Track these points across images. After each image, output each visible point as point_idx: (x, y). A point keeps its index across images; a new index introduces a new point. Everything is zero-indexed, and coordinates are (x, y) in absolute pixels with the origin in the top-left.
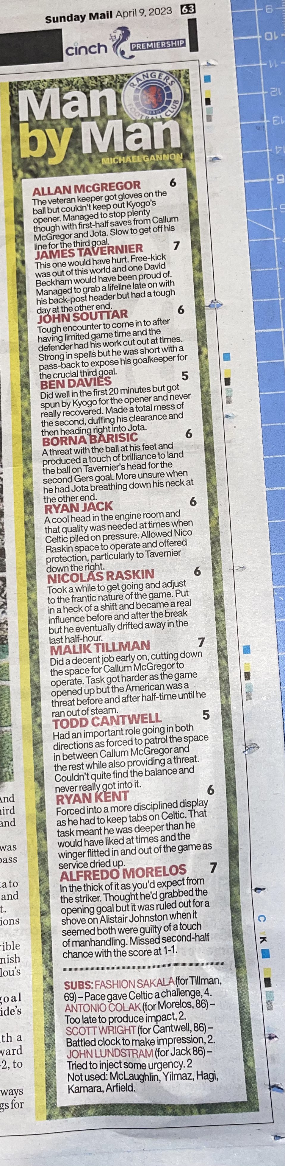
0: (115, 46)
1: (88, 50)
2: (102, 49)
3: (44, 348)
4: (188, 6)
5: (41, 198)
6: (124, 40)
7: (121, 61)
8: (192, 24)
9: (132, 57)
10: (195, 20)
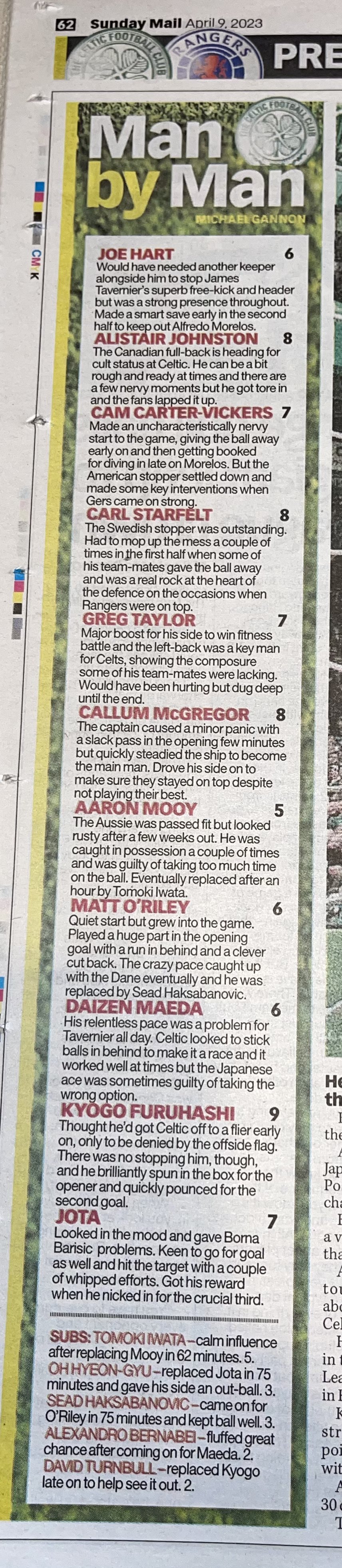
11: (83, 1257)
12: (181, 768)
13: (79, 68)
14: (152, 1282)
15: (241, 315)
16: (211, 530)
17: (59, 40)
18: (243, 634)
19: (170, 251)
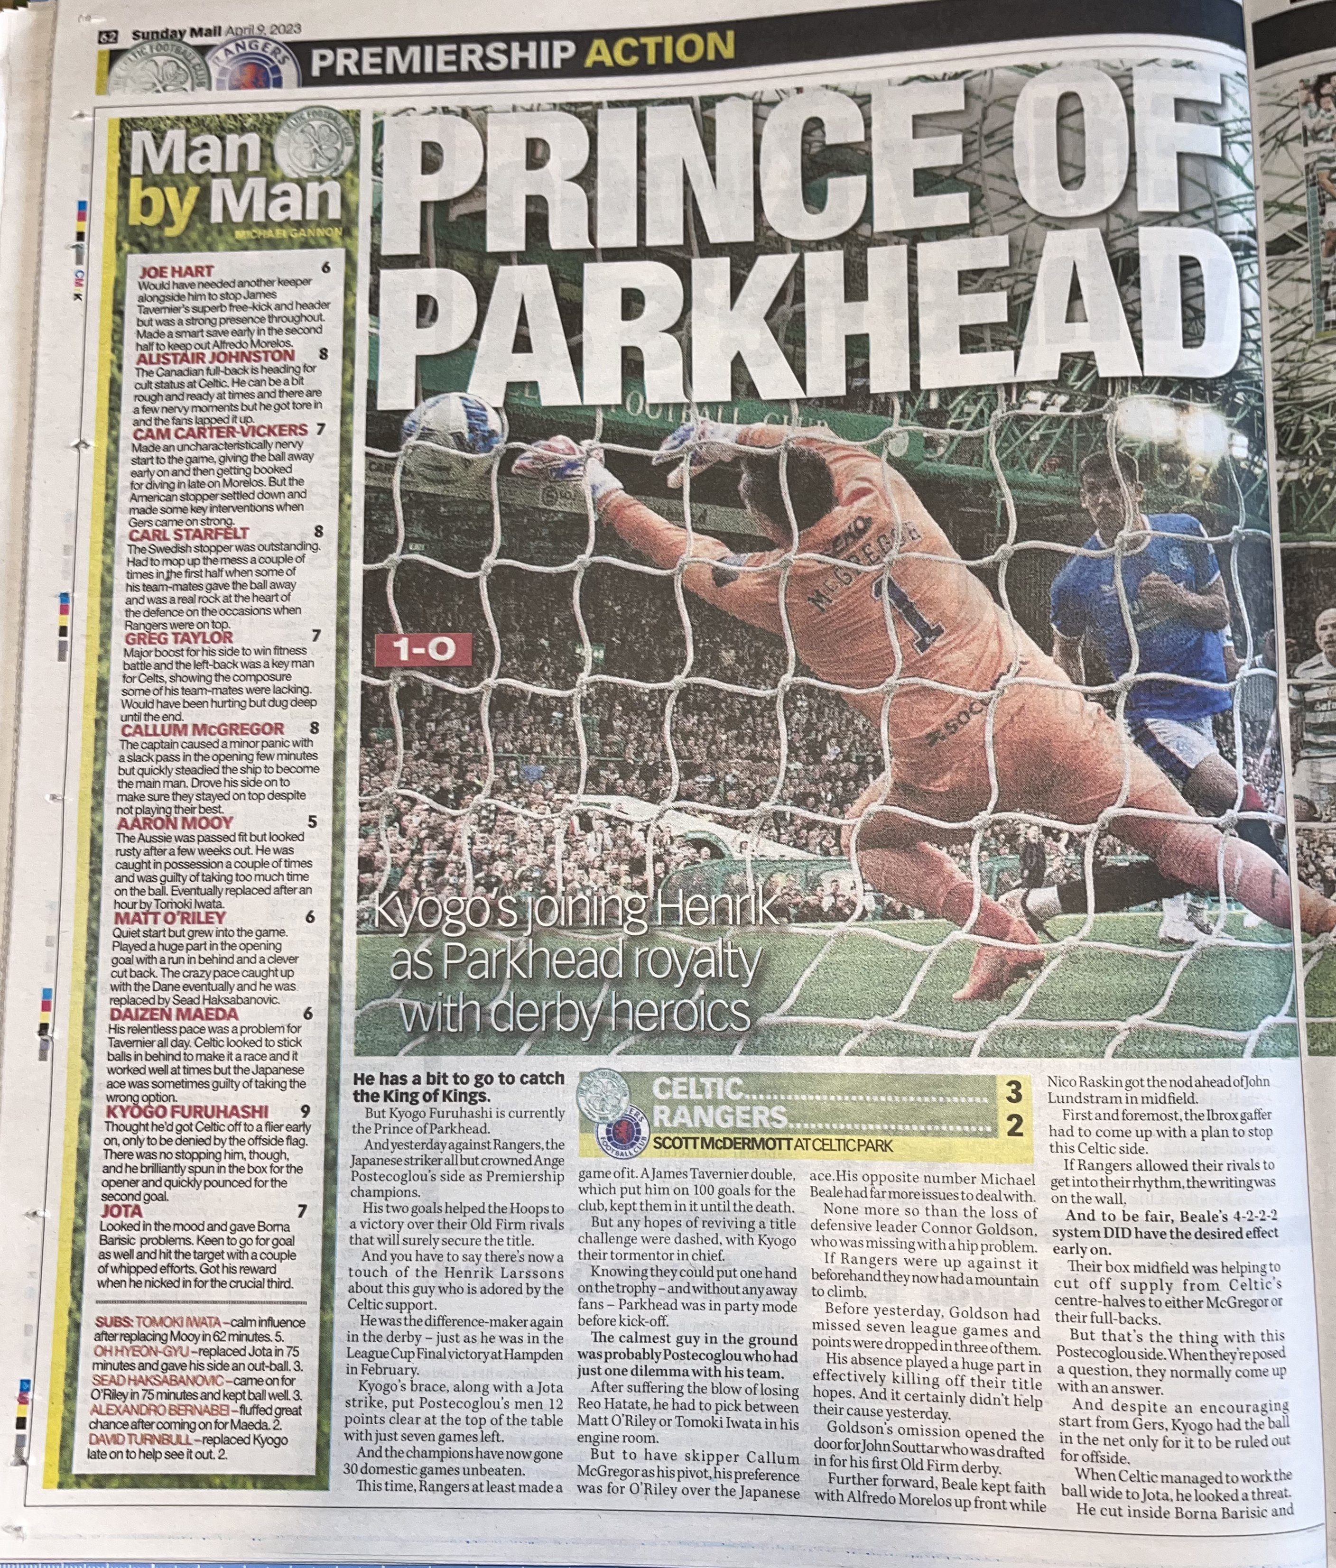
11: (127, 1248)
12: (217, 783)
13: (121, 83)
14: (190, 1269)
15: (279, 332)
16: (248, 548)
17: (101, 53)
18: (279, 650)
19: (209, 268)
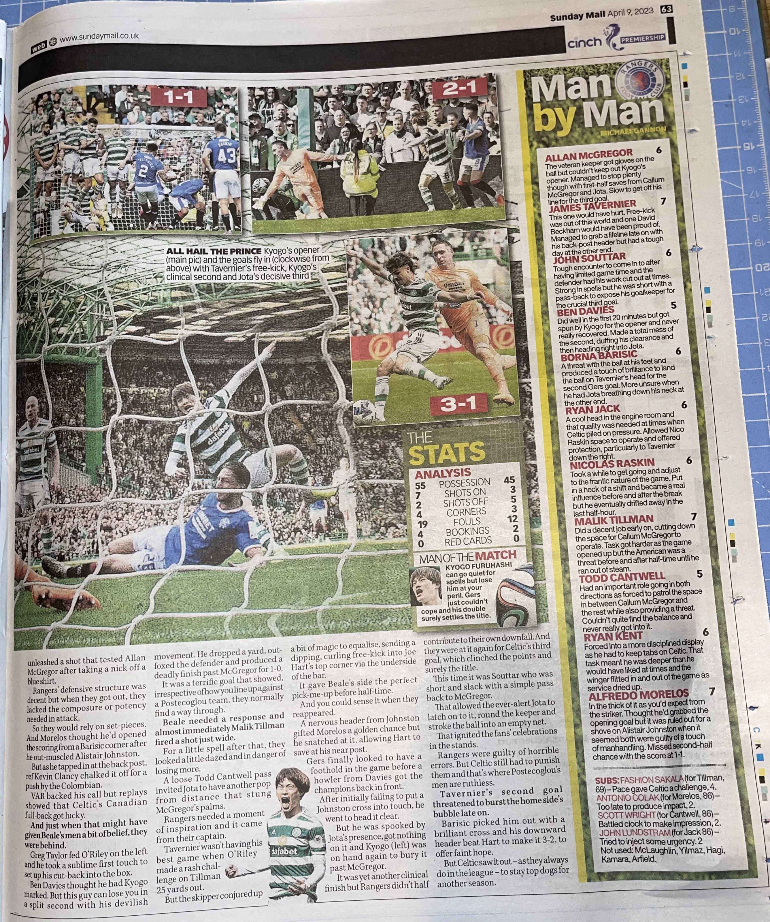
0: (608, 40)
1: (586, 44)
2: (598, 42)
3: (559, 284)
4: (666, 7)
5: (553, 163)
6: (615, 35)
7: (614, 52)
8: (670, 21)
9: (622, 49)
10: (672, 18)
